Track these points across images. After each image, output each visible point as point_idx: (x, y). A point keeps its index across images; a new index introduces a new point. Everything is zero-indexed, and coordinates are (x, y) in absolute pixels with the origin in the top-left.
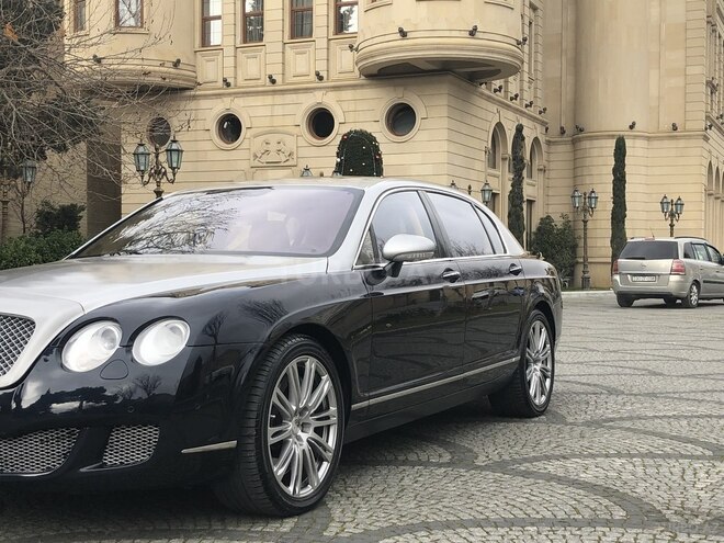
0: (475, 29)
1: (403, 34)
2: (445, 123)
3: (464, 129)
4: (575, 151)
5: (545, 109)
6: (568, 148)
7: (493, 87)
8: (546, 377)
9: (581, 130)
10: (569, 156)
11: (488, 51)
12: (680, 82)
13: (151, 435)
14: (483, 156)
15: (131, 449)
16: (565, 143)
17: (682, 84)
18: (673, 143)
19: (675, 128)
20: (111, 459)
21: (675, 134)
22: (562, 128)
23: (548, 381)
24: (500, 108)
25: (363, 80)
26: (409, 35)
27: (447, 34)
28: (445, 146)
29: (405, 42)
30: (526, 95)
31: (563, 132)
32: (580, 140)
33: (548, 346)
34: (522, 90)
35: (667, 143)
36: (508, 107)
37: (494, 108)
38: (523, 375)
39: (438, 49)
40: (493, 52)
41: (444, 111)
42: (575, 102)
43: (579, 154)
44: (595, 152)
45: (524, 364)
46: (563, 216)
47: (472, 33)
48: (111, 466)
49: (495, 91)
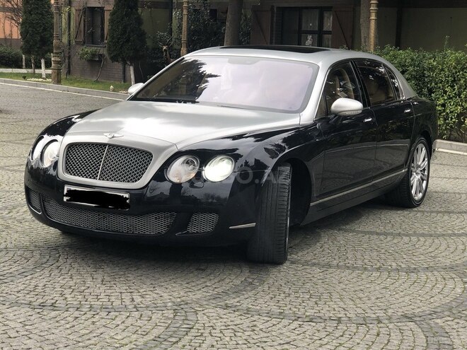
8: (423, 180)
13: (214, 218)
15: (203, 225)
20: (192, 229)
23: (425, 182)
33: (426, 159)
38: (408, 181)
45: (409, 174)
48: (192, 233)
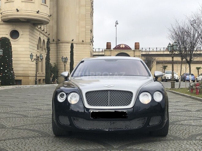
0: (39, 11)
1: (18, 10)
2: (28, 36)
3: (32, 38)
4: (57, 46)
5: (49, 34)
6: (55, 45)
7: (39, 27)
9: (59, 40)
10: (56, 47)
11: (42, 18)
12: (84, 29)
14: (36, 46)
16: (54, 44)
17: (85, 30)
18: (82, 45)
19: (83, 41)
21: (83, 43)
22: (53, 40)
24: (40, 33)
25: (2, 23)
26: (19, 11)
27: (31, 12)
28: (28, 43)
29: (18, 13)
30: (45, 30)
31: (54, 40)
32: (59, 43)
34: (44, 28)
35: (81, 45)
36: (41, 33)
37: (38, 33)
39: (28, 16)
40: (43, 18)
41: (28, 33)
42: (57, 33)
43: (58, 47)
44: (63, 47)
46: (54, 63)
47: (38, 12)
49: (39, 28)
